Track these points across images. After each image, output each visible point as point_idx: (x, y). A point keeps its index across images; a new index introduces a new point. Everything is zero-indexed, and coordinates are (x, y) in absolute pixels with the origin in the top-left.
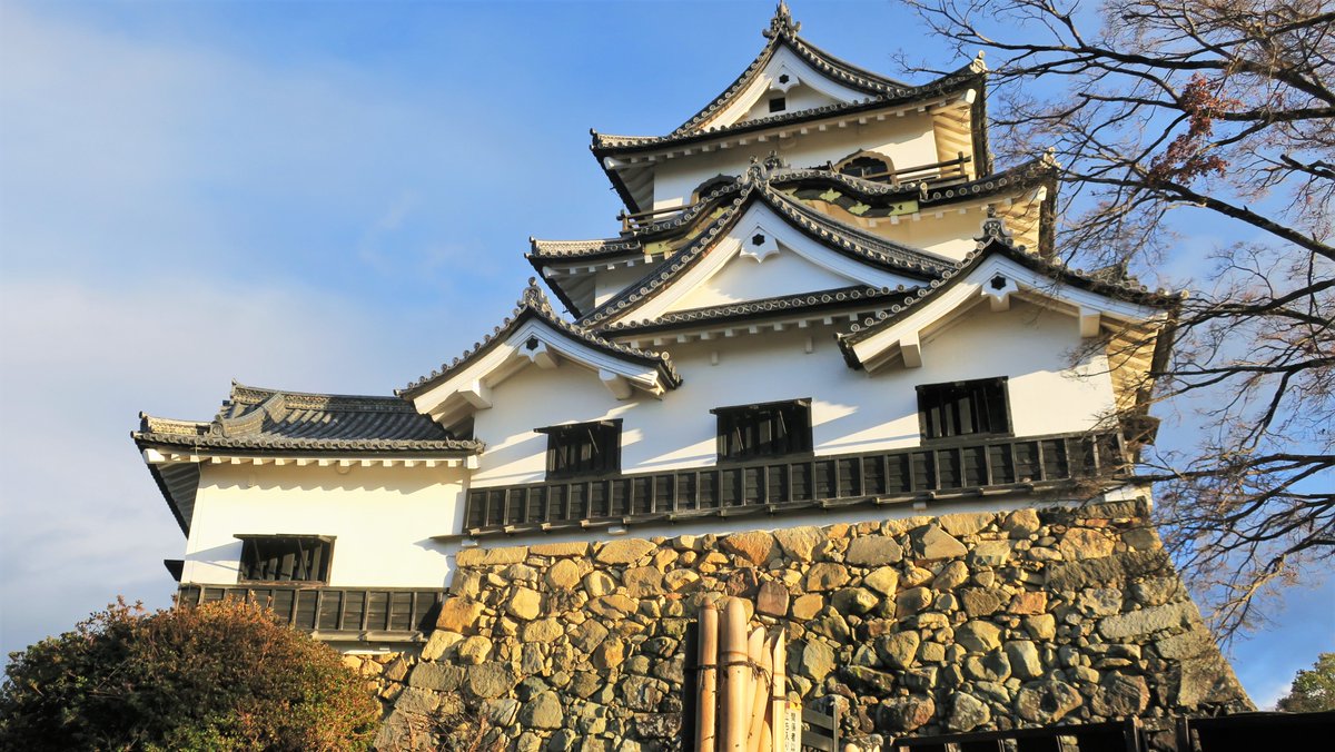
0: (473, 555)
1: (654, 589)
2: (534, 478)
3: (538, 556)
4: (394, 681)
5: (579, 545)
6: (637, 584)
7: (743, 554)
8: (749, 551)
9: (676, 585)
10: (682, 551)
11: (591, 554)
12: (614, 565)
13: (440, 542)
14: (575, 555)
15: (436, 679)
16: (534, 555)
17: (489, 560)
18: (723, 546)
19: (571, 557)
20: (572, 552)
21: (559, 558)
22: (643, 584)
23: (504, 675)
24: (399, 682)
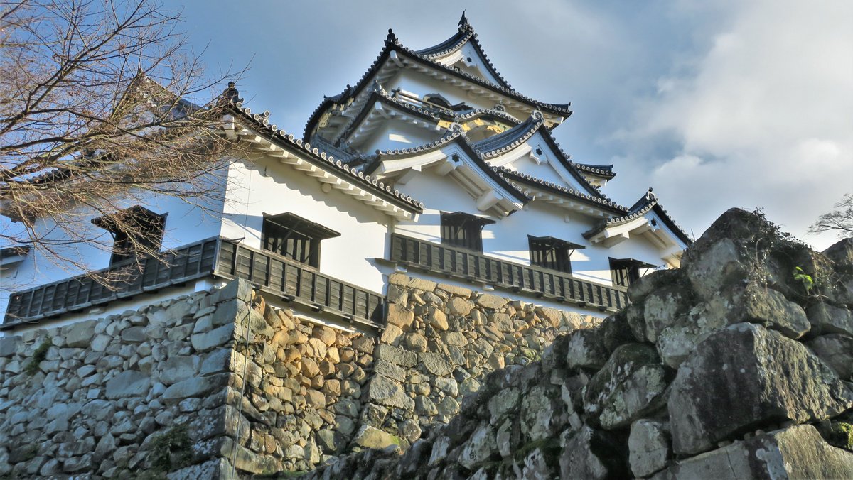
0: (402, 278)
1: (509, 328)
2: (435, 240)
3: (442, 290)
4: (365, 353)
5: (466, 291)
6: (500, 323)
7: (548, 319)
8: (552, 319)
9: (521, 328)
10: (518, 309)
11: (473, 298)
12: (486, 308)
13: (378, 262)
14: (464, 296)
15: (397, 358)
16: (440, 289)
17: (413, 285)
18: (539, 312)
19: (462, 296)
20: (464, 294)
21: (455, 295)
22: (504, 323)
23: (444, 363)
24: (370, 355)
